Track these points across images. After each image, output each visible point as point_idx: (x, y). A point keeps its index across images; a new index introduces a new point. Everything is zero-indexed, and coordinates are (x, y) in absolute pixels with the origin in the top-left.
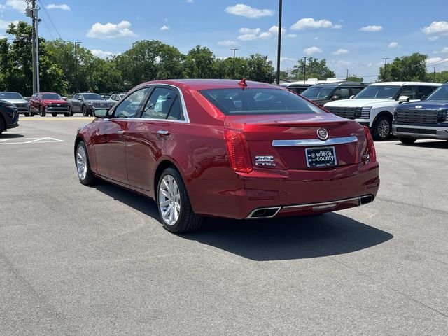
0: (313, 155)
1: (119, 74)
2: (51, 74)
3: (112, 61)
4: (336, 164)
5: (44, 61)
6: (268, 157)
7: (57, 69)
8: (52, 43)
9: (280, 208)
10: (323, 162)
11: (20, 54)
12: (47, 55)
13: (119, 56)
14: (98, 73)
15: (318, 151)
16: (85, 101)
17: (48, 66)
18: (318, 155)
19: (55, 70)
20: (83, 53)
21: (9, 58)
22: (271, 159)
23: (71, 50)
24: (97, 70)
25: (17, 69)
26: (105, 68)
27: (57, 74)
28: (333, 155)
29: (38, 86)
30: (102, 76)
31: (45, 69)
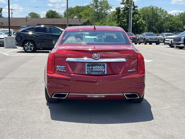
0: (91, 67)
1: (181, 22)
2: (139, 23)
3: (178, 16)
4: (106, 73)
5: (136, 17)
6: (62, 67)
7: (142, 21)
8: (147, 8)
9: (67, 94)
10: (97, 71)
11: (125, 14)
12: (138, 14)
13: (182, 13)
14: (170, 22)
15: (95, 65)
16: (146, 37)
17: (138, 19)
18: (94, 67)
19: (141, 22)
20: (163, 12)
21: (120, 16)
22: (64, 68)
23: (157, 11)
24: (169, 21)
25: (124, 22)
26: (174, 20)
27: (142, 24)
28: (104, 68)
29: (131, 29)
30: (171, 24)
31: (136, 21)
